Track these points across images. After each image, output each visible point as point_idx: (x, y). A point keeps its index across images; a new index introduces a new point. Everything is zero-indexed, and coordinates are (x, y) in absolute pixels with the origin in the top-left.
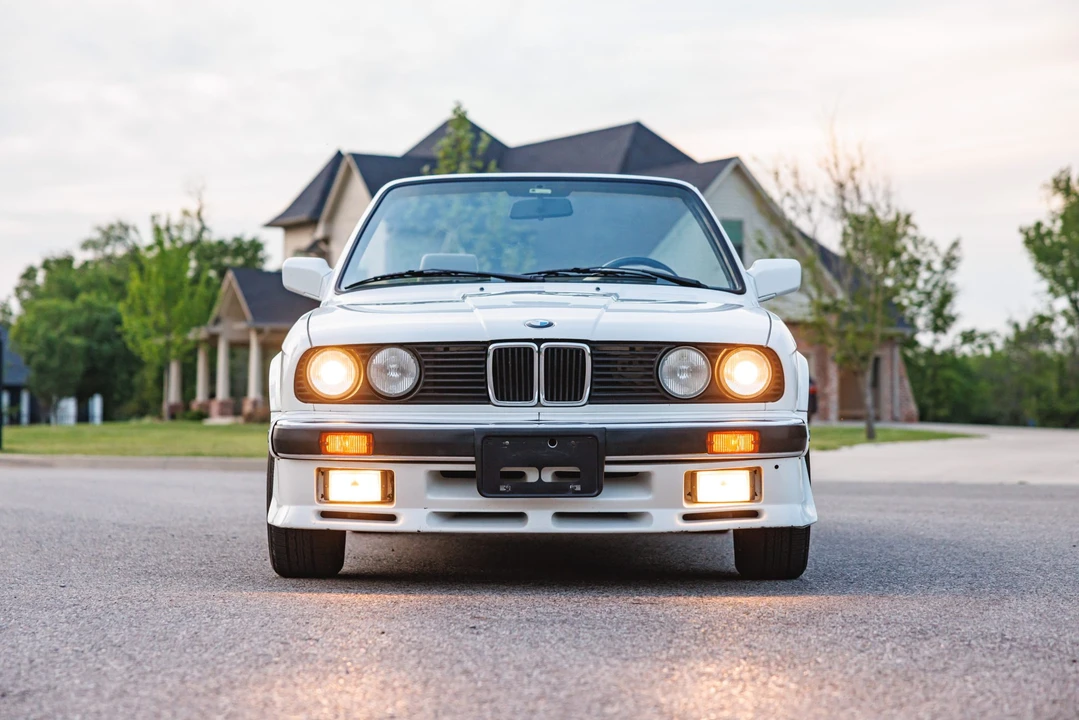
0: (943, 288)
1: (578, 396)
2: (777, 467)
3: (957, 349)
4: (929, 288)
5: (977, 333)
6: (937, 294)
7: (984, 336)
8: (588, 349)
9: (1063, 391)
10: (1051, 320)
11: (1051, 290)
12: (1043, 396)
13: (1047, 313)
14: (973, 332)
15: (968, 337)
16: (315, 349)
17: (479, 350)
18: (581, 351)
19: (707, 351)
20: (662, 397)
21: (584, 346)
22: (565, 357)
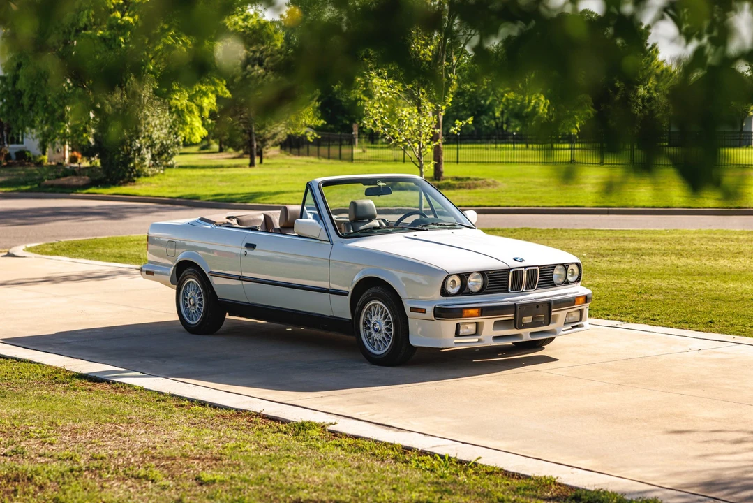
1: (534, 287)
16: (450, 275)
17: (505, 272)
18: (536, 270)
19: (566, 266)
20: (553, 285)
21: (538, 268)
22: (532, 273)
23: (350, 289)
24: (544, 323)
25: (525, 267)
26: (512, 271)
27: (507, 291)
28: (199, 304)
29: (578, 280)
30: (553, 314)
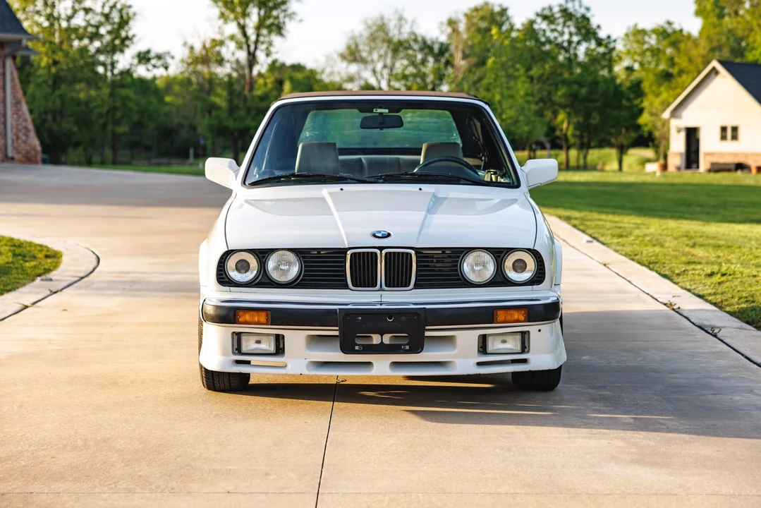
0: (121, 11)
1: (407, 285)
2: (540, 331)
3: (133, 68)
4: (107, 10)
5: (152, 54)
6: (115, 17)
7: (159, 57)
8: (413, 252)
9: (232, 109)
10: (222, 43)
11: (222, 15)
12: (214, 113)
13: (218, 37)
14: (148, 52)
15: (144, 58)
16: (231, 251)
18: (410, 255)
24: (407, 347)
25: (381, 249)
27: (344, 286)
30: (430, 333)
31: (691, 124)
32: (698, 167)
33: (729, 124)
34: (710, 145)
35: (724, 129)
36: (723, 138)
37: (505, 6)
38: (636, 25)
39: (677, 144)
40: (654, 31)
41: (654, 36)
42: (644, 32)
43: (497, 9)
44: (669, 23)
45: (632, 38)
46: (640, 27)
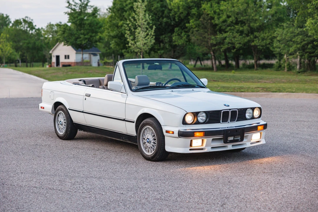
16: (187, 113)
17: (219, 112)
18: (236, 111)
19: (253, 109)
20: (246, 119)
21: (237, 110)
22: (234, 113)
23: (135, 120)
24: (240, 140)
25: (230, 109)
26: (222, 111)
27: (219, 122)
28: (64, 125)
29: (259, 117)
30: (245, 135)
31: (58, 54)
32: (59, 66)
33: (67, 54)
34: (62, 60)
35: (65, 56)
36: (66, 58)
37: (8, 15)
38: (50, 23)
39: (54, 60)
40: (56, 25)
41: (56, 27)
42: (53, 25)
43: (5, 16)
44: (61, 23)
45: (49, 27)
46: (52, 23)
